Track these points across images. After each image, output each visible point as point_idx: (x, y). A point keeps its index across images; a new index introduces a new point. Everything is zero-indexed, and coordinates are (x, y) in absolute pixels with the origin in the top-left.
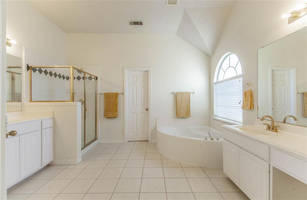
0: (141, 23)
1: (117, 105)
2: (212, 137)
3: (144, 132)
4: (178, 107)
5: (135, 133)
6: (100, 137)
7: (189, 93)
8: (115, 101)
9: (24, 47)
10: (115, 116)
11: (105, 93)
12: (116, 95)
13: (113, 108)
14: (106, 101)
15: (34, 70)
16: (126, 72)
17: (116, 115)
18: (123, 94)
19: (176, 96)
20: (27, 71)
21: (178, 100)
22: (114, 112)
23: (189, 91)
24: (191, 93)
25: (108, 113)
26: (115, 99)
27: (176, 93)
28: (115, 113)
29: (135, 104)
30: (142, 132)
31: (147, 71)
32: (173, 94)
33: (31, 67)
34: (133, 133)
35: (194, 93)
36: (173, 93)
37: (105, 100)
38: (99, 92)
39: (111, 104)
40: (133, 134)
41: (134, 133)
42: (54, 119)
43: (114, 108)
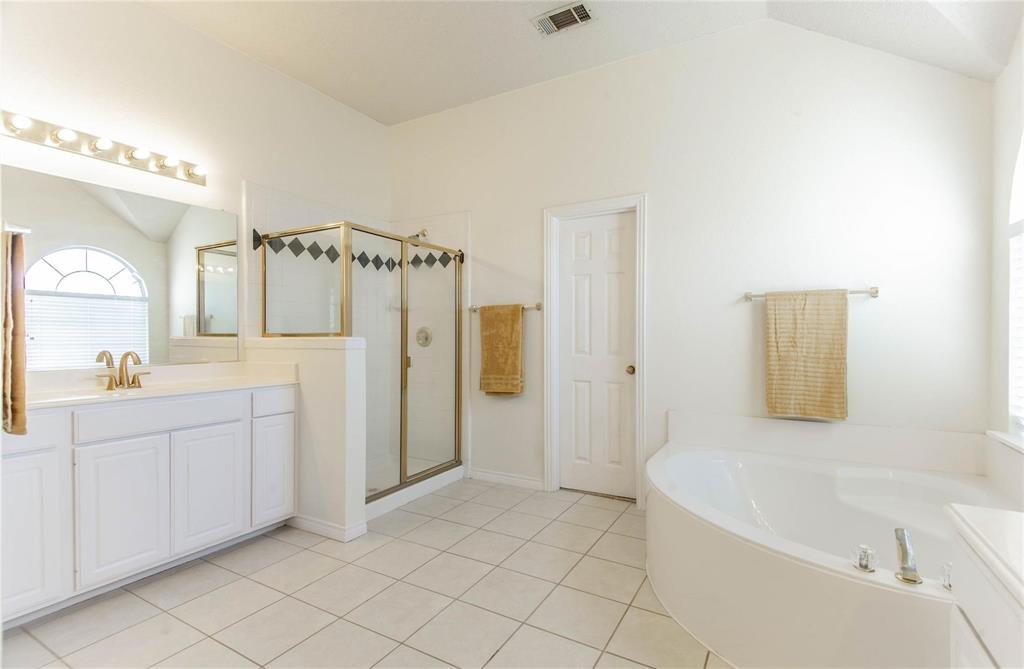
0: (583, 14)
1: (517, 348)
2: (910, 564)
3: (619, 463)
4: (774, 362)
5: (585, 459)
6: (470, 457)
7: (842, 295)
8: (512, 334)
9: (243, 183)
10: (509, 388)
11: (482, 308)
12: (517, 313)
13: (507, 359)
14: (484, 334)
15: (276, 244)
16: (554, 224)
17: (513, 385)
18: (539, 308)
19: (764, 309)
20: (255, 248)
21: (772, 331)
22: (508, 375)
23: (841, 286)
24: (849, 296)
25: (491, 376)
26: (513, 329)
27: (766, 295)
28: (510, 377)
29: (587, 349)
30: (613, 462)
31: (632, 211)
32: (748, 305)
33: (266, 237)
34: (579, 458)
35: (874, 293)
36: (748, 298)
37: (482, 331)
38: (468, 302)
39: (500, 346)
40: (578, 462)
41: (583, 462)
42: (297, 387)
43: (510, 362)
